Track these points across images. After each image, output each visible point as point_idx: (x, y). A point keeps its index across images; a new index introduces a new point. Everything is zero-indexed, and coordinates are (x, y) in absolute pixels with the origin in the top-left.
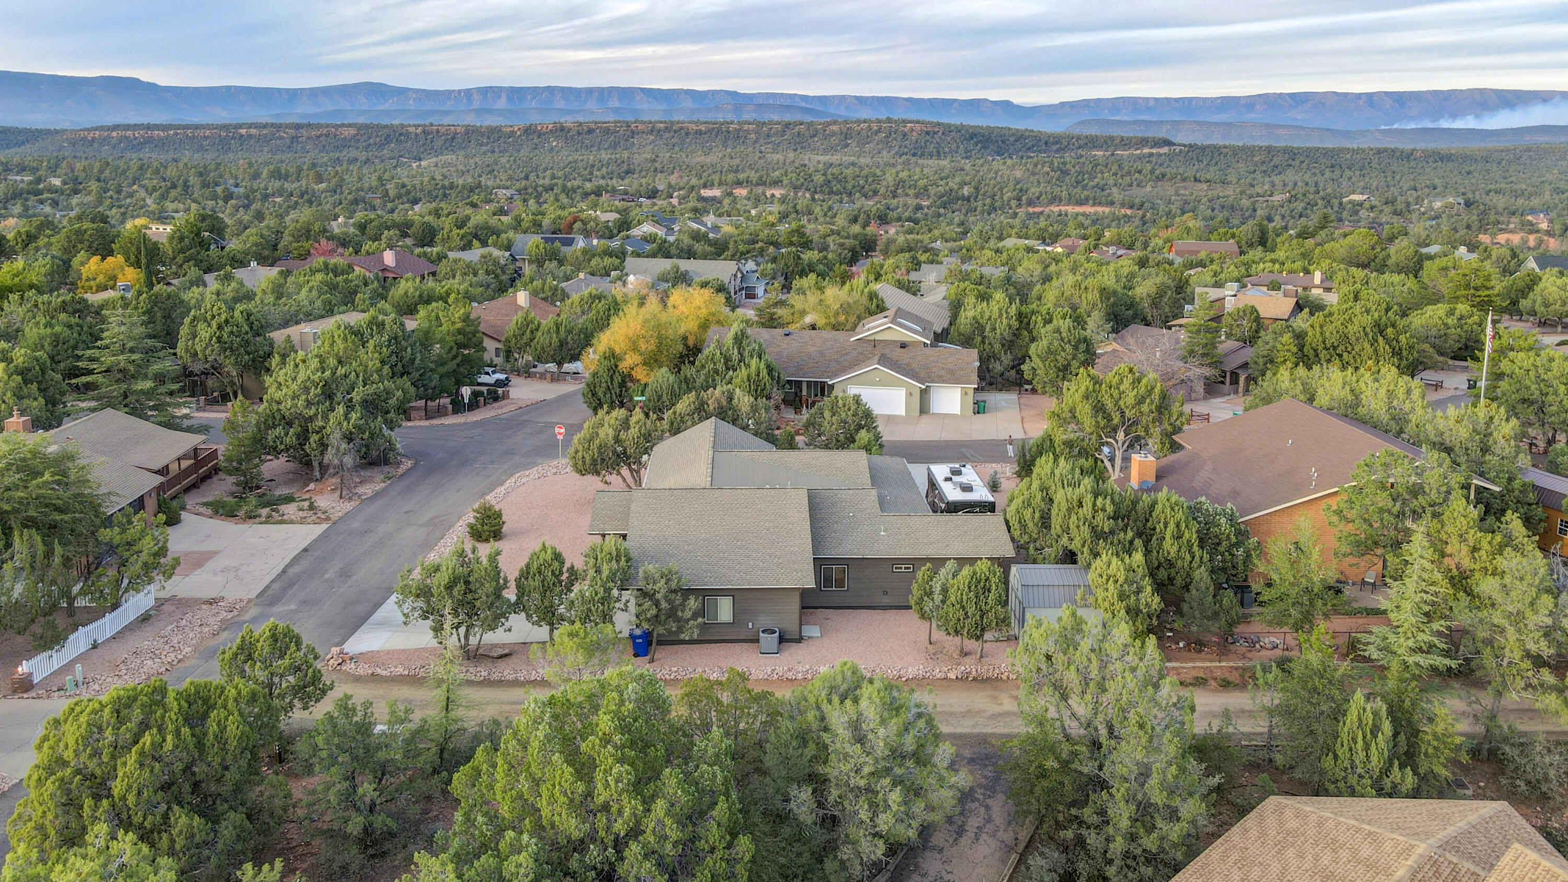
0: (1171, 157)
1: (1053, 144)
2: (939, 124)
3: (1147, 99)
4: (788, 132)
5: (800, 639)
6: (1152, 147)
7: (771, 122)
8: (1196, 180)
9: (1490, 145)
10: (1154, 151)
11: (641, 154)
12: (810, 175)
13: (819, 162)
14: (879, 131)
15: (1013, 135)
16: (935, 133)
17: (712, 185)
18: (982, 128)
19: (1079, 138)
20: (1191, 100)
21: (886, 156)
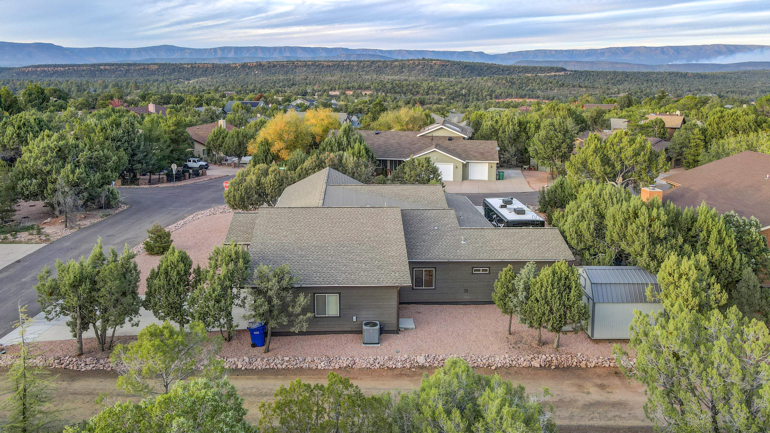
0: (566, 76)
1: (506, 70)
2: (449, 61)
3: (551, 50)
4: (373, 66)
5: (397, 331)
6: (556, 72)
7: (364, 61)
8: (580, 86)
9: (724, 70)
10: (557, 74)
11: (299, 76)
12: (385, 84)
13: (389, 79)
14: (419, 64)
15: (486, 66)
16: (447, 65)
17: (335, 89)
18: (470, 63)
19: (519, 68)
20: (573, 51)
21: (422, 77)
